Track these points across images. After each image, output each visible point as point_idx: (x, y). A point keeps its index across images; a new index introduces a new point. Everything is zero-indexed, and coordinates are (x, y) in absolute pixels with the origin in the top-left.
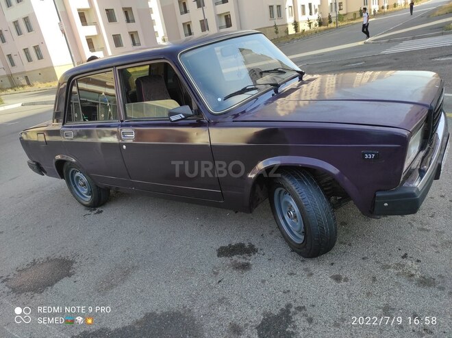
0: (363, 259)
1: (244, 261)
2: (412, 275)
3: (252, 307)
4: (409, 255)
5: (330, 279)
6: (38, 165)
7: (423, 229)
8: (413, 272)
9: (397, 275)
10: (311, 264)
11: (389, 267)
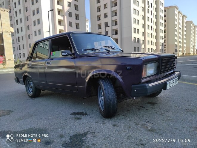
0: (130, 121)
1: (80, 117)
2: (147, 128)
3: (73, 130)
4: (150, 122)
5: (111, 125)
6: (17, 78)
7: (161, 115)
8: (148, 127)
9: (141, 127)
10: (106, 121)
11: (139, 124)
